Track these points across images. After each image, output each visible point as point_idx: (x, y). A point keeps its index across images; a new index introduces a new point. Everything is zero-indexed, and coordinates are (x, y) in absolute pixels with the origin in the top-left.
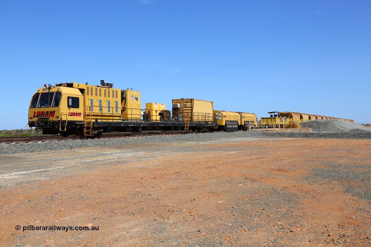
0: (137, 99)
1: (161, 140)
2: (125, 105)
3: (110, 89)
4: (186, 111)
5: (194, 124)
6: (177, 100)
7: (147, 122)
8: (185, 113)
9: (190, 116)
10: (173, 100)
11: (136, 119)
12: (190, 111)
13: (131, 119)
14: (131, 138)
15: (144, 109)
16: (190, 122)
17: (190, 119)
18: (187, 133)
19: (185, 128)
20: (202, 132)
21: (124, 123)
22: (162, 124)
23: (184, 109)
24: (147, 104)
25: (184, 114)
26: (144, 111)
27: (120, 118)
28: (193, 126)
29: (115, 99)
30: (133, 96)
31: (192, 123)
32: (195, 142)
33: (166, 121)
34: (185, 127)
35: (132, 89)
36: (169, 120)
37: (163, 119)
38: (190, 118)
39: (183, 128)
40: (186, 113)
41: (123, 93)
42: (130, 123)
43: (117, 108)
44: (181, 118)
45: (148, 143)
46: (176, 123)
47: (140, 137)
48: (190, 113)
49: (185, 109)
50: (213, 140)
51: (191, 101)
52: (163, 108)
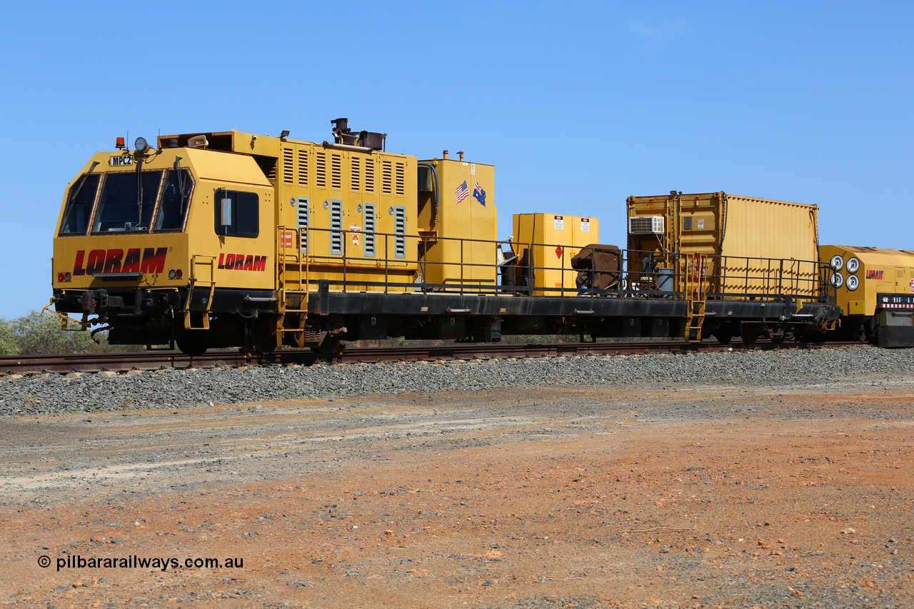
0: (481, 197)
1: (582, 374)
2: (432, 224)
3: (375, 156)
4: (692, 249)
5: (728, 308)
6: (651, 200)
7: (522, 298)
8: (684, 256)
9: (708, 272)
10: (630, 201)
11: (478, 284)
12: (711, 250)
13: (459, 283)
14: (457, 365)
15: (506, 239)
16: (709, 298)
17: (708, 284)
18: (695, 348)
19: (689, 324)
20: (766, 347)
21: (430, 301)
22: (585, 305)
23: (683, 238)
24: (518, 219)
25: (682, 261)
26: (507, 248)
27: (411, 277)
28: (723, 315)
29: (394, 200)
30: (464, 186)
31: (719, 303)
32: (734, 387)
33: (601, 292)
34: (686, 320)
35: (461, 153)
36: (615, 287)
37: (589, 286)
38: (710, 279)
39: (674, 325)
40: (690, 256)
41: (425, 171)
42: (456, 302)
43: (401, 235)
44: (671, 280)
45: (532, 387)
46: (649, 302)
47: (494, 362)
48: (710, 260)
49: (688, 238)
50: (816, 381)
51: (716, 202)
52: (588, 235)
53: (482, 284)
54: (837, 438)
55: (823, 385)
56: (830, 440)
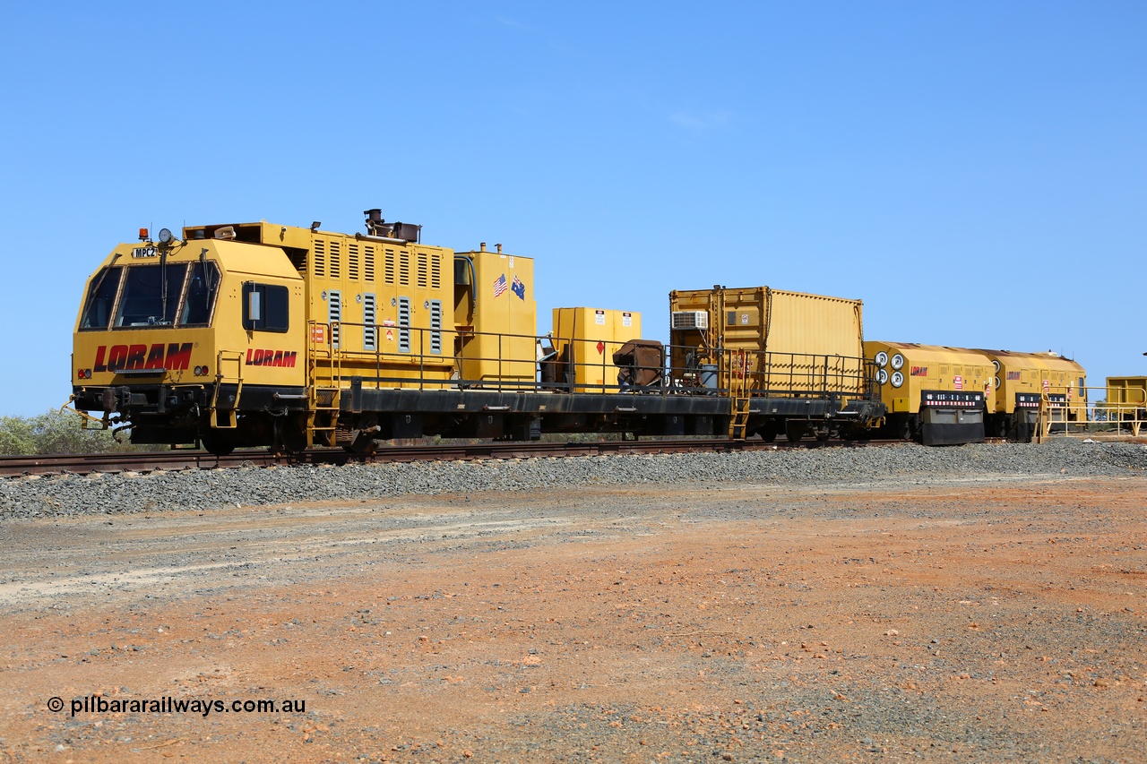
0: (519, 291)
1: (624, 473)
2: (470, 319)
3: (410, 248)
4: (736, 345)
5: (773, 405)
6: (695, 294)
7: (563, 395)
8: (728, 352)
9: (753, 368)
10: (673, 296)
11: (516, 380)
12: (755, 345)
13: (498, 380)
14: (495, 464)
15: (546, 334)
16: (754, 395)
17: (752, 381)
18: (740, 446)
19: (733, 421)
20: (810, 446)
21: (467, 399)
22: (627, 403)
23: (727, 334)
24: (558, 314)
25: (726, 357)
26: (546, 343)
27: (447, 373)
28: (767, 413)
29: (429, 293)
30: (502, 279)
31: (763, 400)
32: (779, 486)
33: (644, 388)
34: (731, 417)
35: (499, 245)
36: (658, 383)
37: (631, 383)
38: (754, 376)
39: (718, 423)
40: (735, 352)
41: (461, 264)
42: (494, 399)
43: (436, 330)
44: (715, 376)
45: (572, 486)
46: (693, 399)
47: (534, 461)
48: (754, 356)
49: (731, 334)
50: (861, 481)
51: (760, 297)
52: (630, 330)
53: (521, 380)
54: (881, 538)
55: (868, 484)
56: (874, 540)
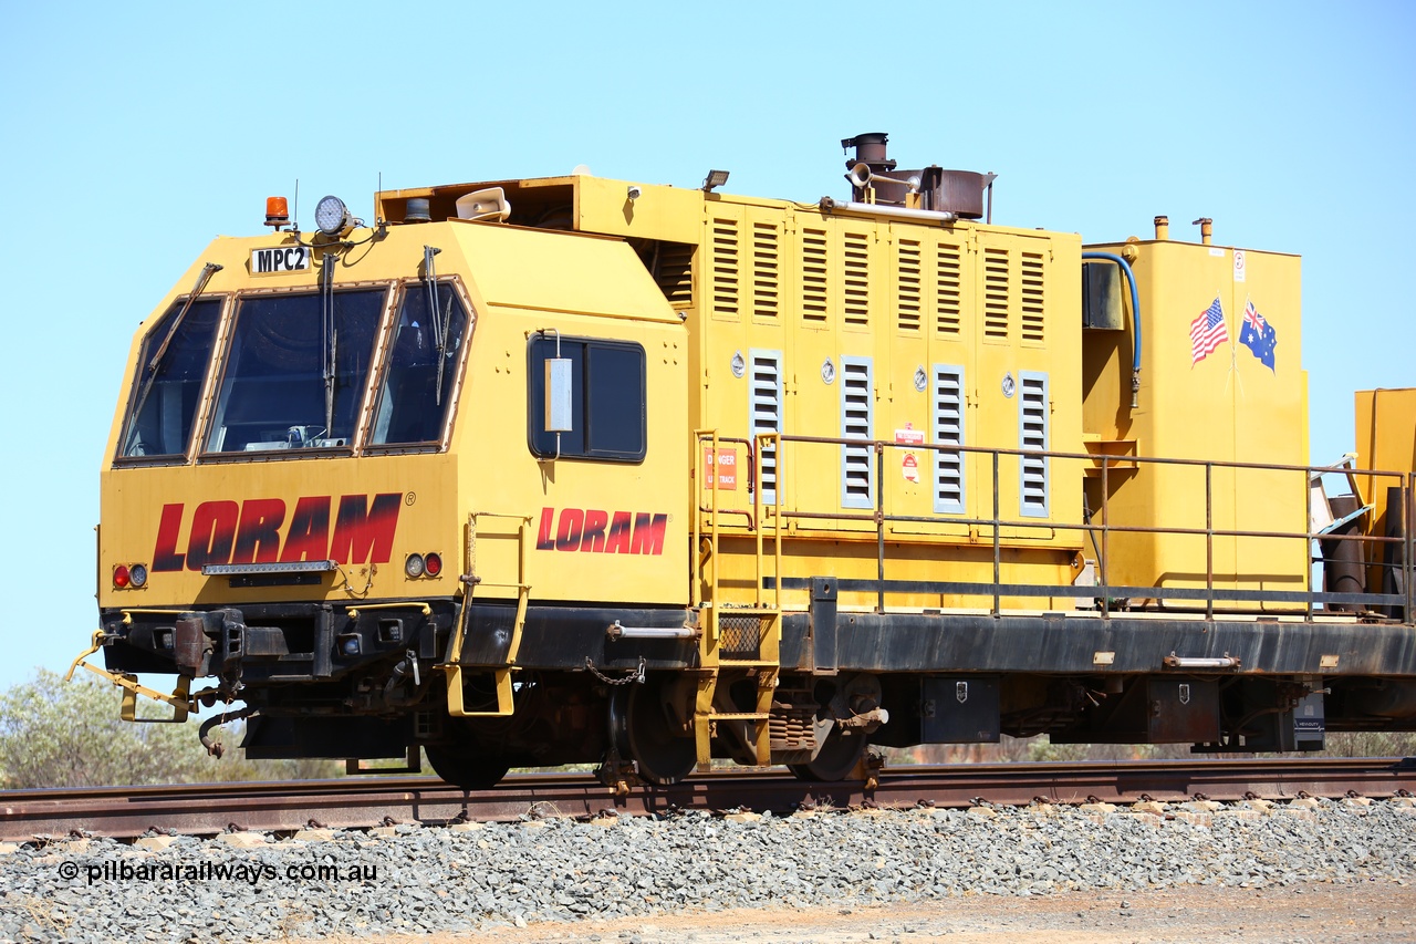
2: (1123, 420)
3: (964, 235)
7: (1386, 627)
11: (1254, 586)
13: (1203, 585)
14: (1198, 814)
15: (1335, 461)
21: (1118, 637)
24: (1372, 405)
26: (1337, 486)
27: (1066, 570)
29: (1015, 355)
35: (1204, 223)
41: (1098, 277)
42: (1196, 640)
43: (1035, 452)
47: (1309, 808)
53: (1269, 586)
